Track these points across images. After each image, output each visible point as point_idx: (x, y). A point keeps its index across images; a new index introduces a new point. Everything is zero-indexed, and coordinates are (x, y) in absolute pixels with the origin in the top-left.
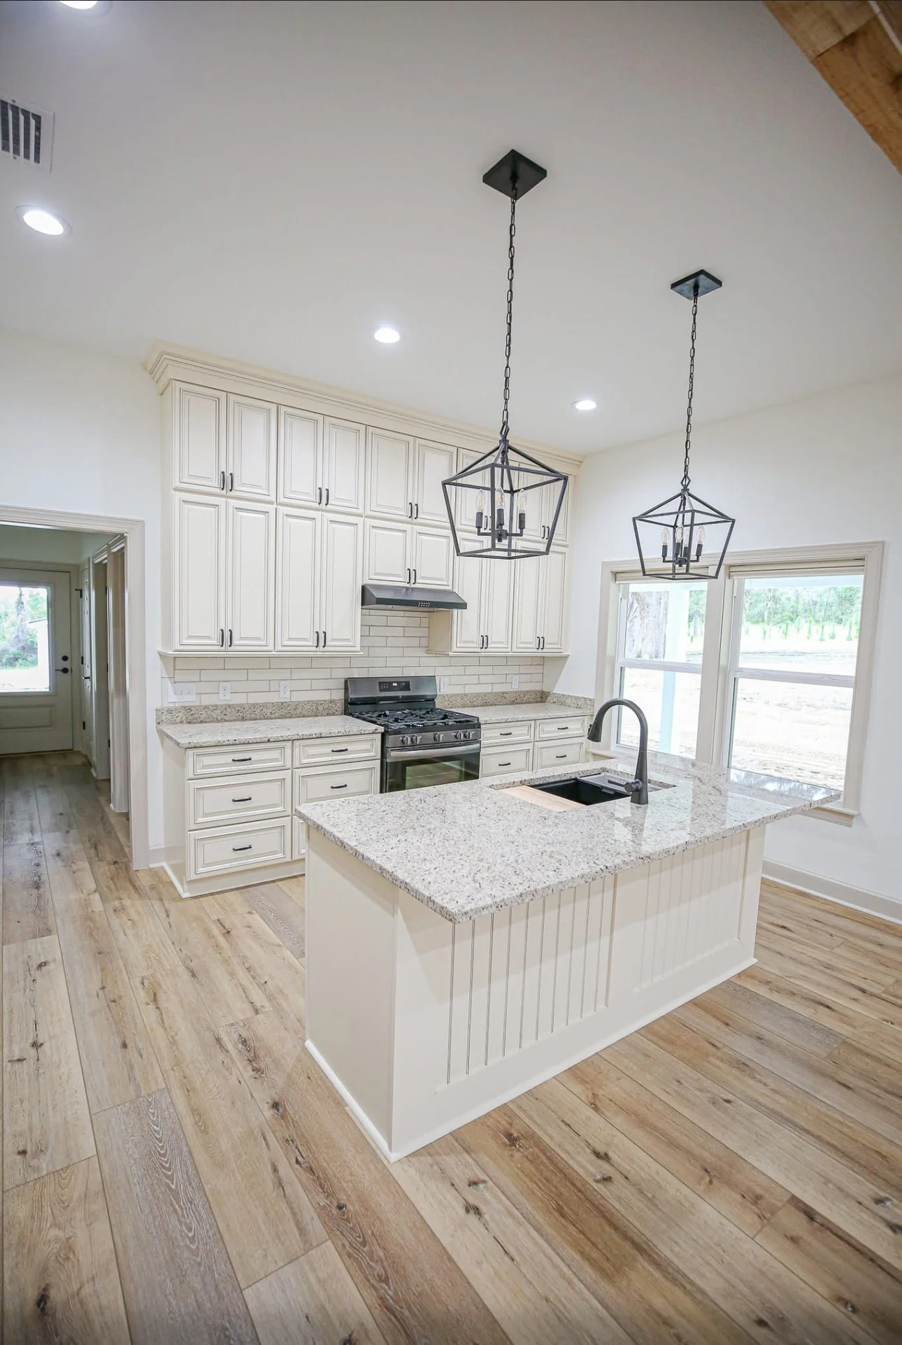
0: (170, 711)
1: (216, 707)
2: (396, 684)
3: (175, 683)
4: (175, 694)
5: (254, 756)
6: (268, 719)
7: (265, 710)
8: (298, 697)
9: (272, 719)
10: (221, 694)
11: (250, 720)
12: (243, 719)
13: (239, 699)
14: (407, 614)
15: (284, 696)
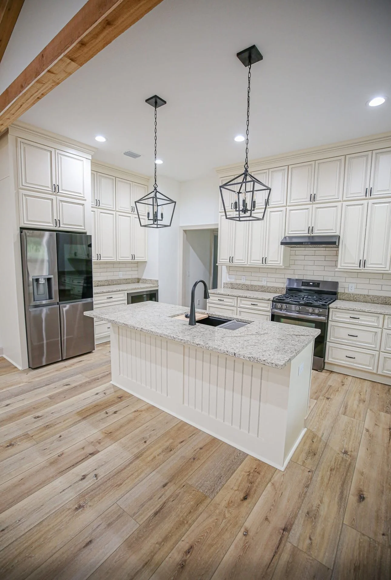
0: (227, 284)
1: (240, 284)
2: (312, 284)
3: (229, 275)
4: (229, 278)
5: (225, 300)
6: (257, 291)
7: (256, 288)
8: (269, 285)
9: (258, 291)
10: (242, 280)
11: (250, 290)
12: (248, 290)
13: (248, 283)
14: (327, 249)
15: (264, 283)
